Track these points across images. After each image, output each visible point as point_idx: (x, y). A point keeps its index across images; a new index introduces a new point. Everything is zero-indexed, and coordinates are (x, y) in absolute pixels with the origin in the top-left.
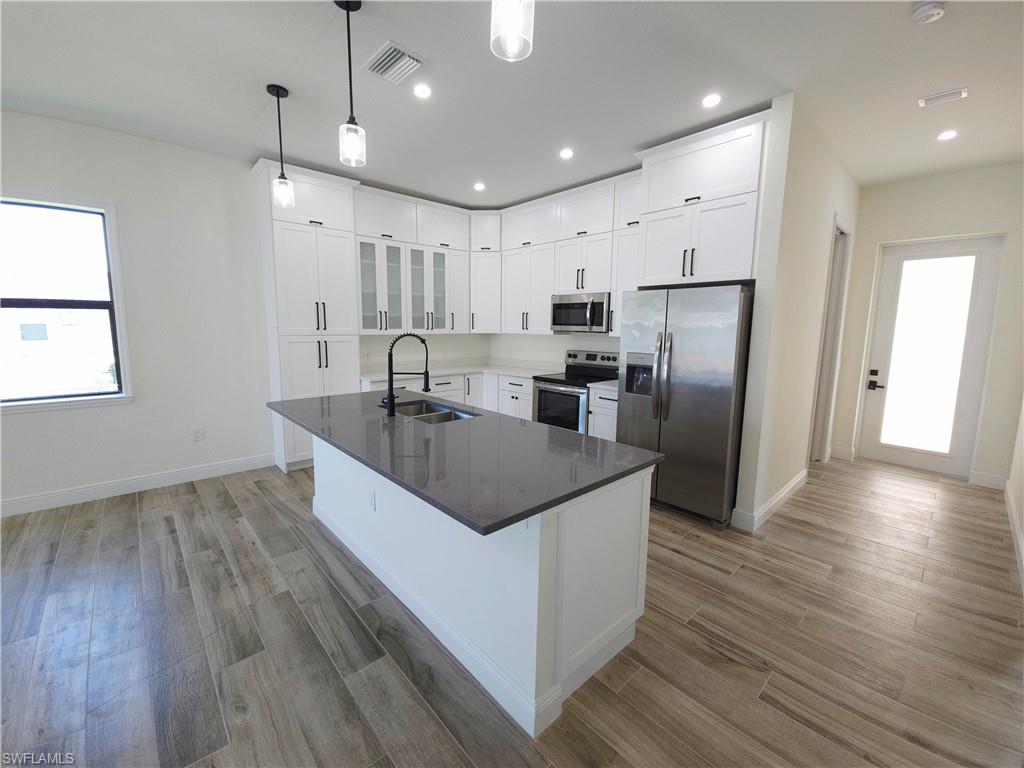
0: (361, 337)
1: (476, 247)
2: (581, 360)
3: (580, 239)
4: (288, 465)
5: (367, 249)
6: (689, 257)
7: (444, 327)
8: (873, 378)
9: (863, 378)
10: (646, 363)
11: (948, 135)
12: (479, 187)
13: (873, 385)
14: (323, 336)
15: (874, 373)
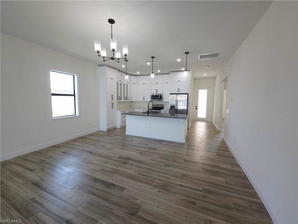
0: (118, 102)
1: (132, 83)
2: (156, 106)
3: (156, 84)
4: (107, 129)
5: (118, 83)
6: (179, 90)
7: (127, 100)
8: (196, 108)
9: (195, 108)
10: (174, 105)
11: (205, 75)
12: (138, 73)
13: (196, 109)
14: (112, 102)
15: (196, 107)
